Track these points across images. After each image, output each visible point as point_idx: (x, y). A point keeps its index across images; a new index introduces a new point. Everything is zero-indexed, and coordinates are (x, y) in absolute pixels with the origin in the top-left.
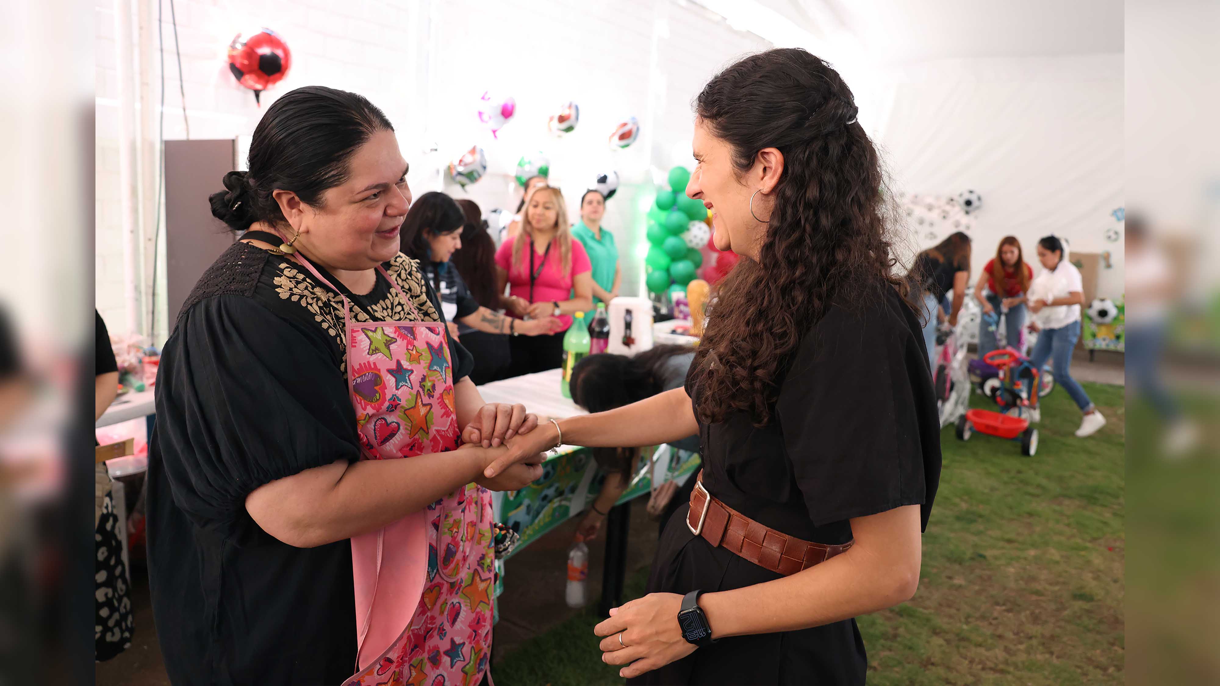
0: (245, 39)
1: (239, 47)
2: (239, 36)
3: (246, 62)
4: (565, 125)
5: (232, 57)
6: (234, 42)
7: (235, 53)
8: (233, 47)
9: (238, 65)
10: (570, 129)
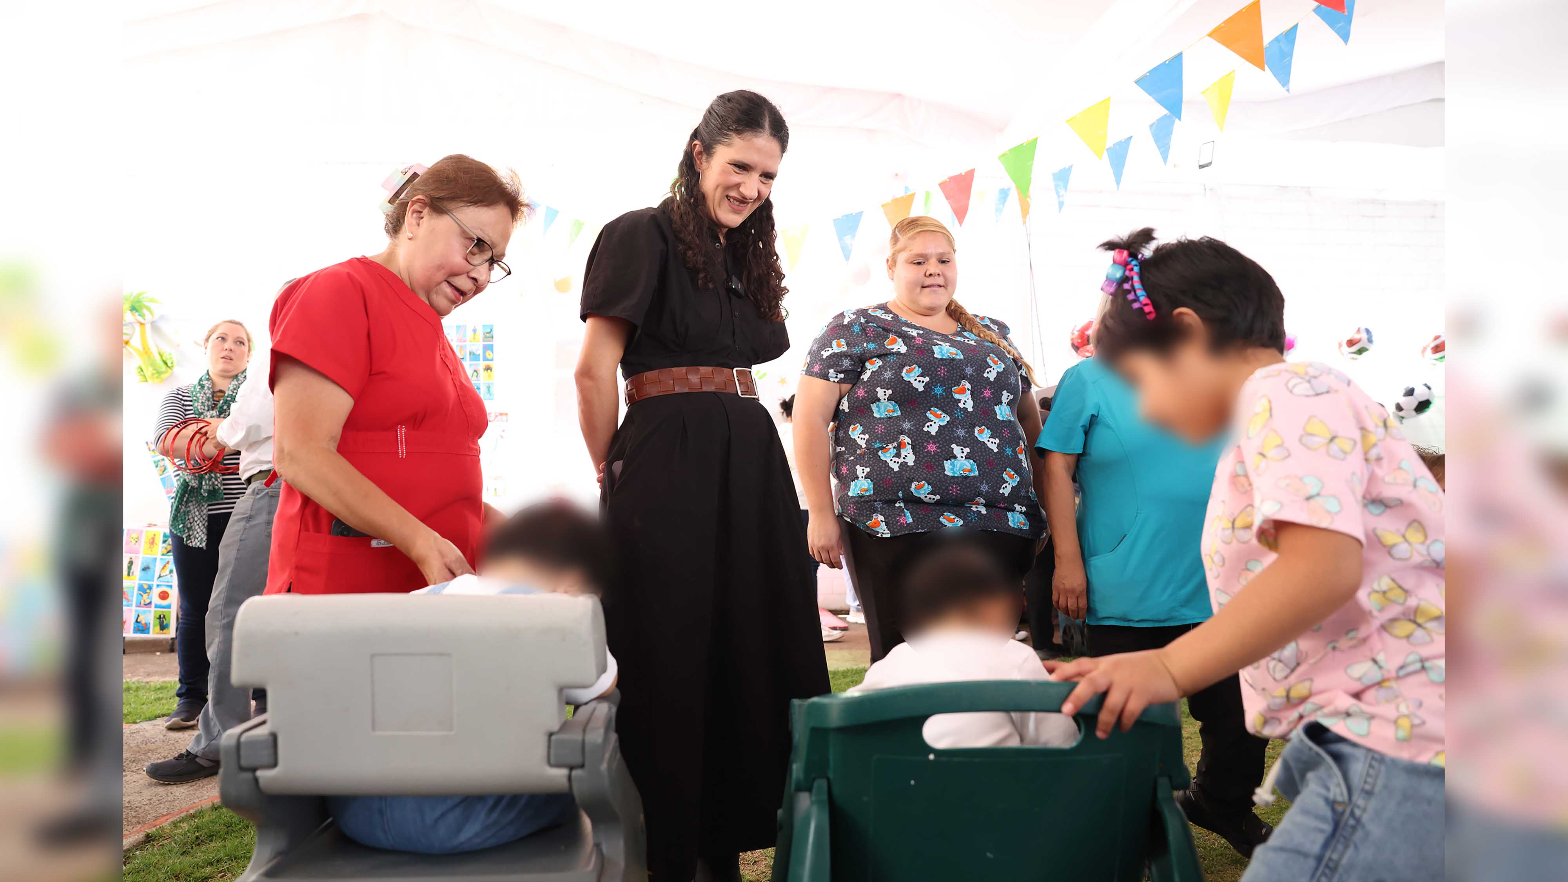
0: (1079, 327)
1: (1076, 333)
2: (1075, 326)
3: (1079, 341)
4: (1355, 348)
5: (1072, 339)
6: (1073, 330)
7: (1074, 336)
8: (1073, 334)
9: (1076, 344)
10: (1360, 351)
